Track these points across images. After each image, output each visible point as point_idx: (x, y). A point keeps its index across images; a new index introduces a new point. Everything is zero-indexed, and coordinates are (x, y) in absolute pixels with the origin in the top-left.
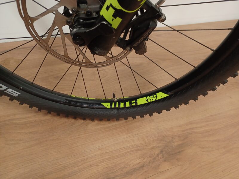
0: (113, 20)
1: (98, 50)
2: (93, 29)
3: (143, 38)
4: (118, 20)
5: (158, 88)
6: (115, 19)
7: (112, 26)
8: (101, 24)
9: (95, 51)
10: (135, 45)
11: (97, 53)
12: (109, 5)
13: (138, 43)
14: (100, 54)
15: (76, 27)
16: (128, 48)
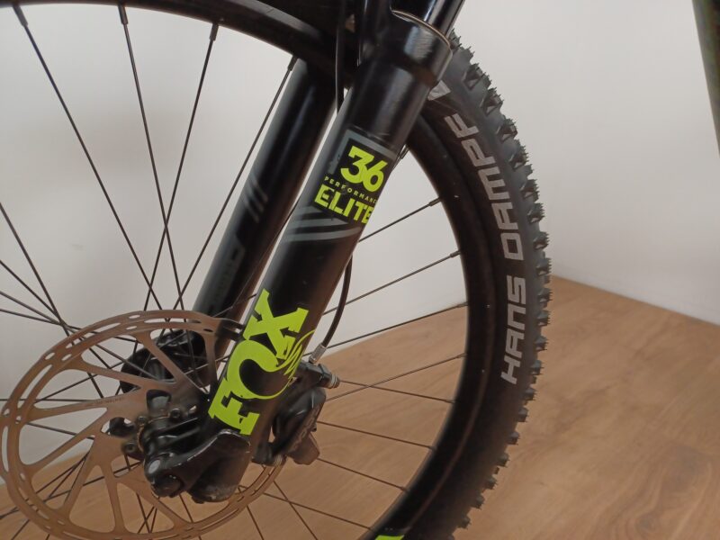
0: (241, 420)
1: (216, 490)
2: (201, 451)
3: (305, 430)
4: (253, 418)
5: (369, 528)
6: (245, 418)
7: (241, 432)
8: (219, 438)
9: (208, 496)
10: (293, 448)
11: (214, 497)
12: (227, 396)
13: (297, 442)
14: (221, 498)
15: (155, 456)
16: (279, 459)
